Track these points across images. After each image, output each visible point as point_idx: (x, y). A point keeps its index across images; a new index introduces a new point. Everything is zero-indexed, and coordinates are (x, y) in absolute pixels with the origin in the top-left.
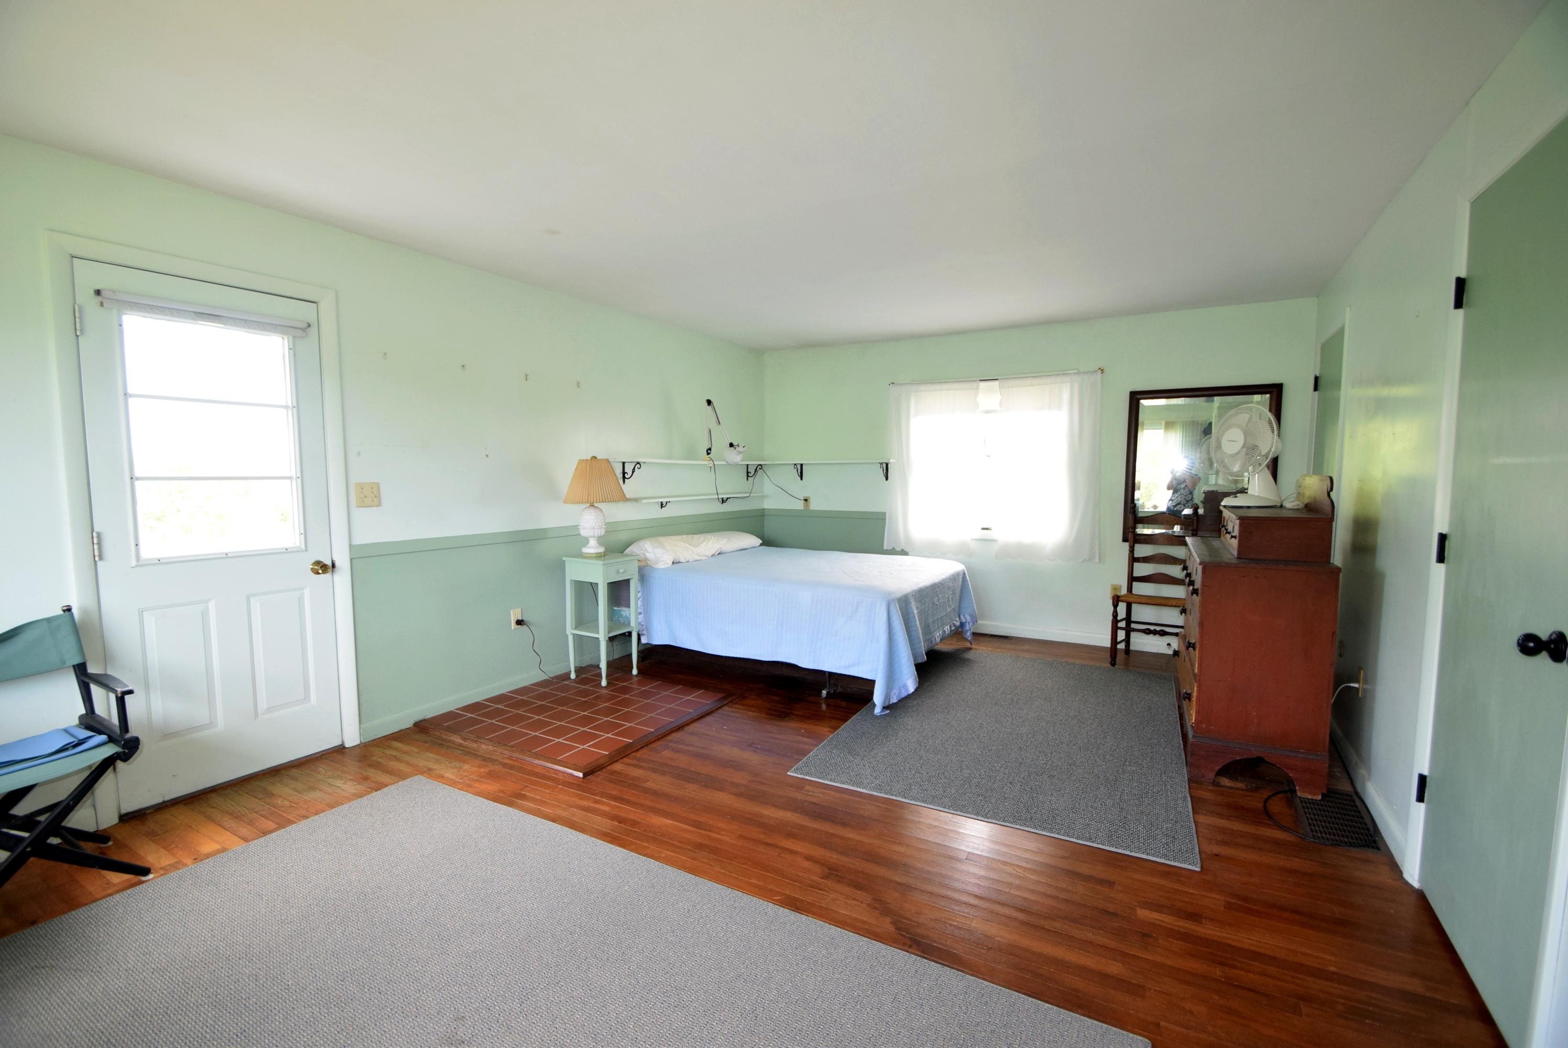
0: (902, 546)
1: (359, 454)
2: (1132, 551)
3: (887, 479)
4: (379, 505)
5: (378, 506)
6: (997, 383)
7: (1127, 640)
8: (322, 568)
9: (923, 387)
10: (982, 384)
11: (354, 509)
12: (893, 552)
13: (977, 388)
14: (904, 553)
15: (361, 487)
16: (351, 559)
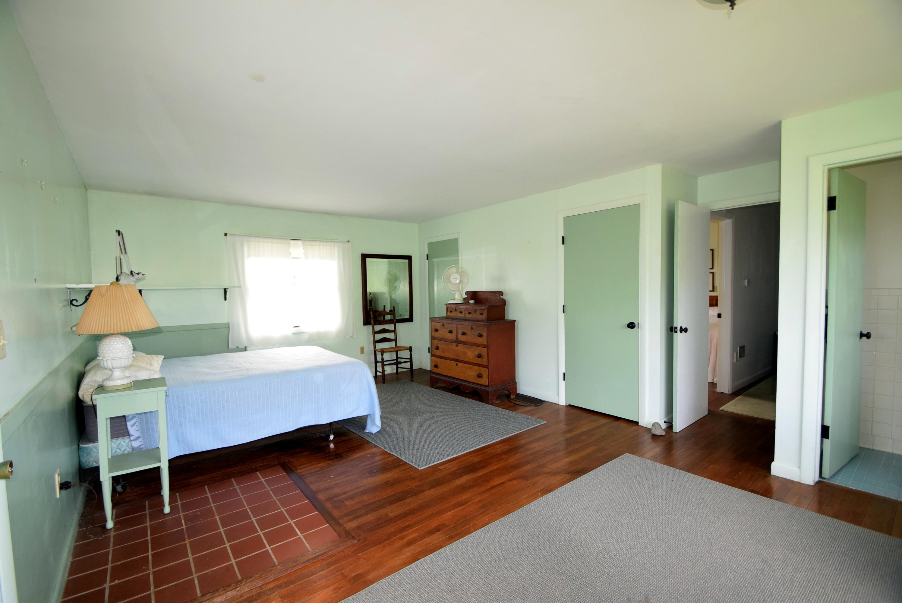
0: (245, 343)
2: (373, 329)
3: (225, 299)
4: (5, 356)
5: (4, 358)
6: (300, 242)
7: (383, 370)
9: (253, 239)
10: (292, 242)
12: (238, 350)
13: (289, 244)
14: (245, 349)
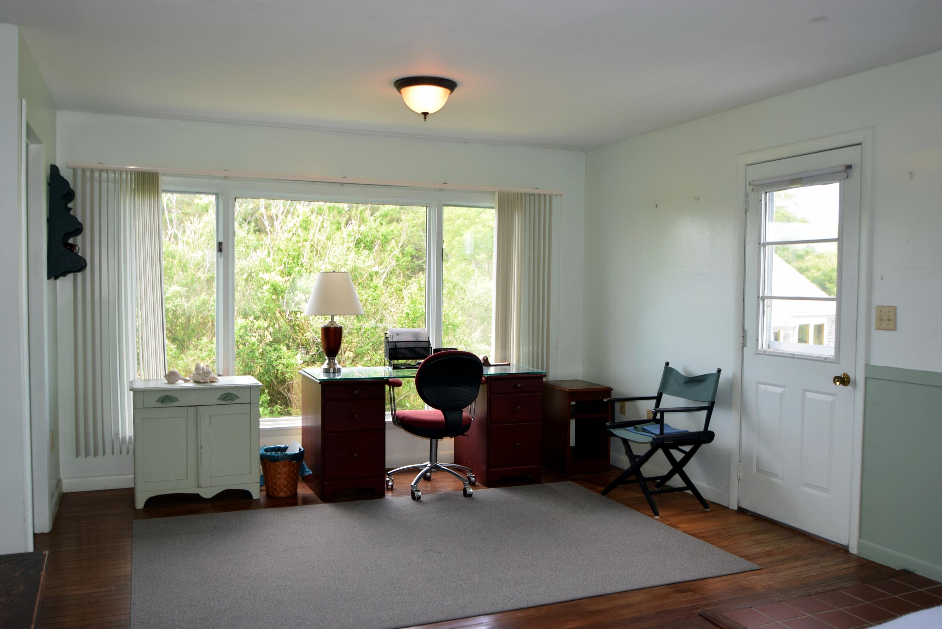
1: (882, 278)
4: (894, 329)
5: (892, 330)
8: (844, 380)
11: (874, 331)
15: (880, 309)
16: (866, 378)
